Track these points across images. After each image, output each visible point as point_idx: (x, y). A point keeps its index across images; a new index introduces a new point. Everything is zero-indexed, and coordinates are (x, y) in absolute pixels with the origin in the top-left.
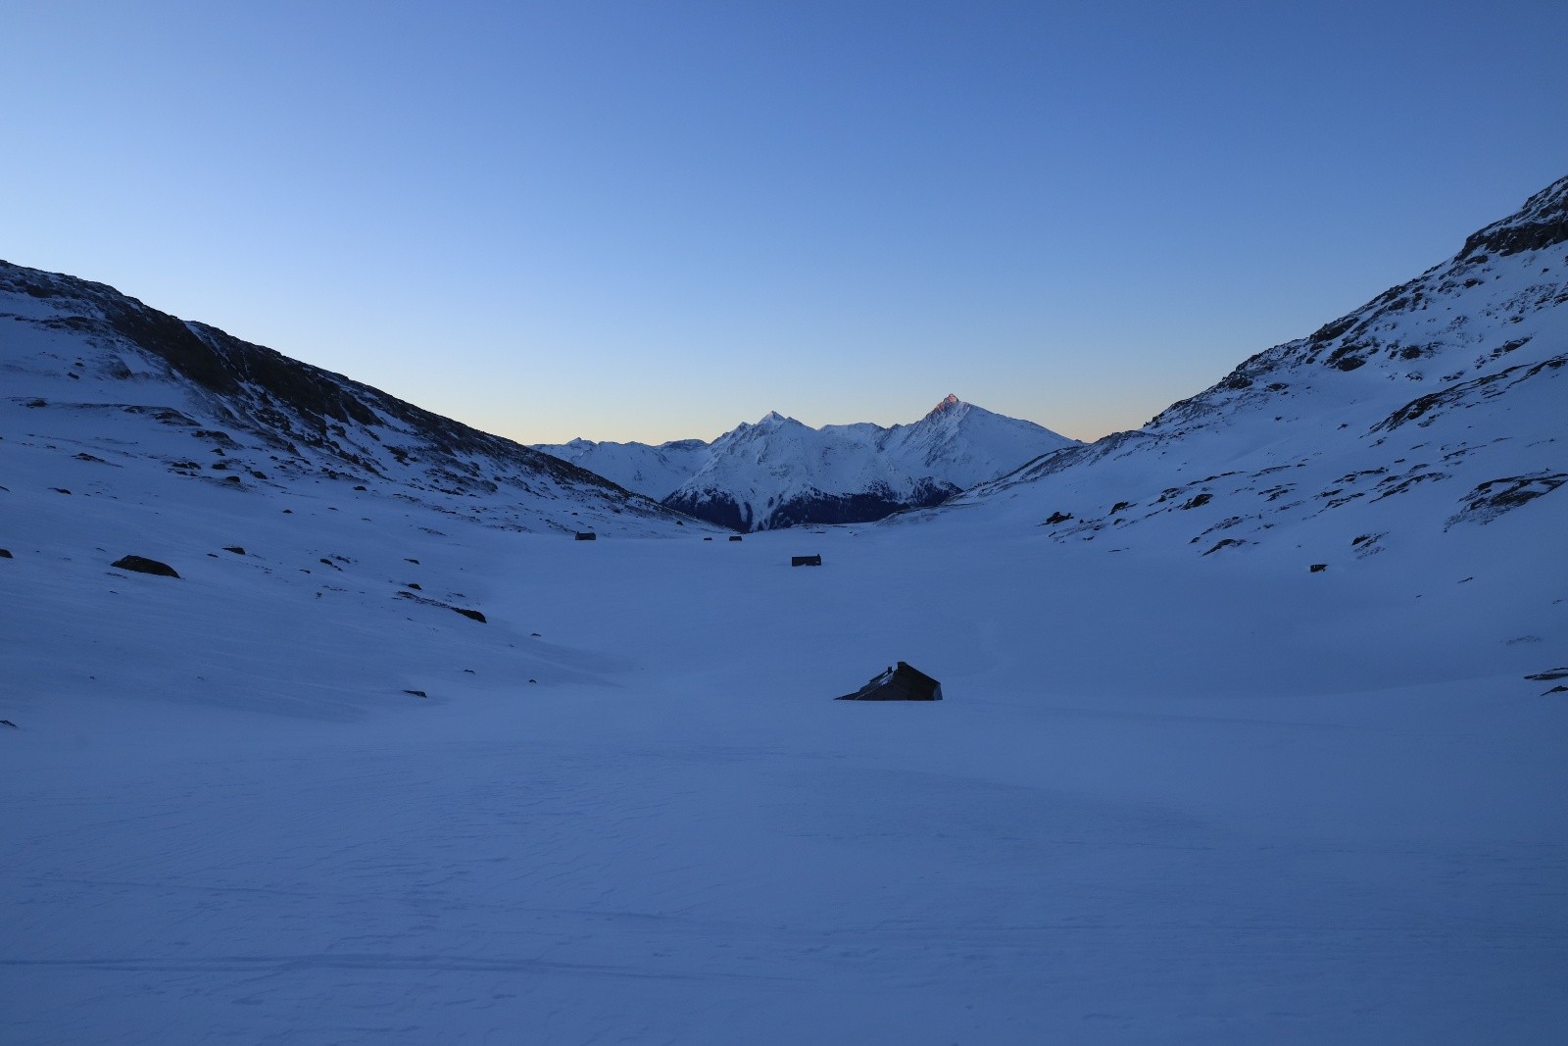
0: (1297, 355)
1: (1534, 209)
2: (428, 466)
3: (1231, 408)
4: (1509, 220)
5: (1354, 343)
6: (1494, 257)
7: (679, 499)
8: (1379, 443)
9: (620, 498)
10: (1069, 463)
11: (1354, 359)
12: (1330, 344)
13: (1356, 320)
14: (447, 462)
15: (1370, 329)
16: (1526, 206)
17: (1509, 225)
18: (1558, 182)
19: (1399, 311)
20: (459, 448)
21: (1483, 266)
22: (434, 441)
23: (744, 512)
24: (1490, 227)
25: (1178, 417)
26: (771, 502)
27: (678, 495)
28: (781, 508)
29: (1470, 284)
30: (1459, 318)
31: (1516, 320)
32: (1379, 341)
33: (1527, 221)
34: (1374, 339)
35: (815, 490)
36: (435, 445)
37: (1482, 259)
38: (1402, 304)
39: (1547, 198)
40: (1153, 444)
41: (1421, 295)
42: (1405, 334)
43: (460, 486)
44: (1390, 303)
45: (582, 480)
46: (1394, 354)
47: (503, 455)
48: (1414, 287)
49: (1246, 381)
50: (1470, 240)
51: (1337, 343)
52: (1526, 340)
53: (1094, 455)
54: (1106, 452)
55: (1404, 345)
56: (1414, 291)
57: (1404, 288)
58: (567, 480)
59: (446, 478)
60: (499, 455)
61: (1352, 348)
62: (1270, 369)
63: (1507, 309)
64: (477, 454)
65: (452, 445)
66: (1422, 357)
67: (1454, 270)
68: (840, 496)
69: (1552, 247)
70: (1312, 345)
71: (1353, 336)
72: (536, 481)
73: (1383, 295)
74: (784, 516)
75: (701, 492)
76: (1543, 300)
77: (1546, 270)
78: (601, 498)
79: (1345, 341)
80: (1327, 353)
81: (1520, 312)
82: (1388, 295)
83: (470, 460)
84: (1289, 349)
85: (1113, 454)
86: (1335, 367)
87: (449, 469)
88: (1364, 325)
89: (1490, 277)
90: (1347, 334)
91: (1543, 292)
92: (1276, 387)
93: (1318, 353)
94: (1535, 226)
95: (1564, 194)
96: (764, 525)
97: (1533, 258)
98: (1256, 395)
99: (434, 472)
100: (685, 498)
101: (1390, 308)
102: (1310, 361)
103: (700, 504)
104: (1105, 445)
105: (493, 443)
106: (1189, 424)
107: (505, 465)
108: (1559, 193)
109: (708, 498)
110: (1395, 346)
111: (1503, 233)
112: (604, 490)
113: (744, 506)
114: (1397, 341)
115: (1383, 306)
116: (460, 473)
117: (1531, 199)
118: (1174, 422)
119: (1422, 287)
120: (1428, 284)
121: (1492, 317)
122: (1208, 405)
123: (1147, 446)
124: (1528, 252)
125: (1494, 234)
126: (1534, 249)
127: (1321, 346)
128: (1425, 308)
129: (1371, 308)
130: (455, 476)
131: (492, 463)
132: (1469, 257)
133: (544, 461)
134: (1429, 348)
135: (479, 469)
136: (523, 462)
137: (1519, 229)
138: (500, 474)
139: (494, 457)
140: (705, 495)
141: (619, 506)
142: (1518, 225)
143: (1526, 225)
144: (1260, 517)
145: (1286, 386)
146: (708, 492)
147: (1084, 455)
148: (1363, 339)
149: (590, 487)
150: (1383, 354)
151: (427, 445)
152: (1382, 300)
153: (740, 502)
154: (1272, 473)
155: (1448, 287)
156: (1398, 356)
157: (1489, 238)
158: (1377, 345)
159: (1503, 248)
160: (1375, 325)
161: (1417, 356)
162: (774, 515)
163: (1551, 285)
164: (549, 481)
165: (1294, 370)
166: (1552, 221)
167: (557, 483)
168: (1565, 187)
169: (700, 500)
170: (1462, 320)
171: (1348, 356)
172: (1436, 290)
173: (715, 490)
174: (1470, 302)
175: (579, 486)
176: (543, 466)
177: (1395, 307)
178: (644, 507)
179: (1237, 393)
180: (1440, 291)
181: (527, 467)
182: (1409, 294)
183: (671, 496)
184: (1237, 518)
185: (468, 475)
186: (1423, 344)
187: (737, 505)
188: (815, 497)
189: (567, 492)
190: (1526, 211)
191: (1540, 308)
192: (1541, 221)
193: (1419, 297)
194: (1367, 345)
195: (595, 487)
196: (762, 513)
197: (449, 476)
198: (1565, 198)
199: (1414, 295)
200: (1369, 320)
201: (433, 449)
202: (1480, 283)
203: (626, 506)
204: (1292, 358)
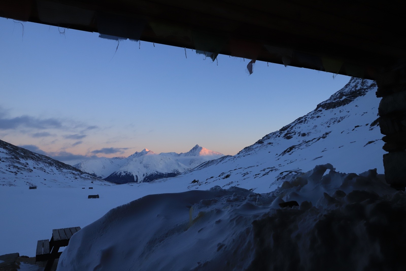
0: (276, 135)
1: (332, 98)
2: (8, 164)
3: (258, 149)
4: (327, 101)
5: (290, 132)
6: (324, 110)
7: (116, 174)
8: (278, 159)
9: (79, 174)
10: (211, 164)
11: (290, 136)
12: (284, 132)
13: (291, 126)
14: (16, 162)
15: (294, 128)
16: (331, 97)
17: (327, 102)
18: (338, 92)
19: (301, 123)
20: (23, 158)
21: (321, 112)
22: (13, 155)
23: (135, 178)
24: (322, 102)
25: (244, 151)
26: (144, 175)
27: (115, 173)
28: (147, 177)
29: (318, 117)
30: (315, 126)
31: (328, 127)
32: (296, 131)
33: (331, 101)
34: (295, 131)
35: (157, 172)
36: (13, 157)
37: (321, 111)
38: (302, 122)
39: (335, 96)
40: (233, 159)
41: (306, 119)
42: (302, 130)
43: (18, 170)
44: (299, 122)
45: (67, 168)
46: (299, 135)
47: (39, 160)
48: (305, 117)
49: (262, 142)
50: (318, 105)
51: (286, 132)
52: (330, 132)
53: (218, 162)
54: (221, 161)
55: (302, 133)
56: (305, 118)
57: (302, 118)
58: (61, 168)
59: (14, 167)
60: (38, 160)
61: (290, 133)
62: (269, 138)
63: (326, 124)
64: (29, 160)
65: (20, 157)
66: (306, 136)
67: (314, 113)
68: (164, 173)
69: (337, 108)
70: (279, 132)
71: (290, 130)
72: (48, 169)
73: (297, 119)
74: (147, 179)
75: (122, 172)
76: (335, 122)
77: (335, 114)
78: (72, 174)
79: (288, 131)
80: (283, 135)
81: (329, 125)
82: (299, 119)
83: (26, 162)
84: (274, 133)
85: (222, 162)
86: (285, 138)
87: (16, 165)
88: (292, 127)
89: (322, 115)
90: (288, 129)
91: (335, 120)
92: (270, 143)
93: (281, 134)
94: (333, 103)
95: (339, 95)
96: (141, 181)
97: (332, 111)
98: (264, 146)
99: (9, 166)
100: (118, 174)
101: (299, 123)
102: (279, 136)
103: (122, 176)
104: (221, 159)
105: (37, 156)
106: (247, 154)
107: (39, 163)
108: (338, 94)
109: (124, 174)
110: (300, 133)
111: (325, 104)
112: (74, 172)
113: (136, 176)
114: (300, 132)
115: (297, 122)
116: (19, 166)
117: (332, 96)
118: (243, 153)
119: (307, 117)
120: (308, 117)
121: (323, 126)
122: (252, 148)
123: (231, 160)
124: (331, 109)
125: (323, 104)
126: (333, 108)
127: (282, 133)
128: (307, 123)
129: (294, 123)
130: (17, 167)
131: (34, 163)
132: (318, 110)
133: (54, 162)
134: (308, 134)
135: (28, 164)
136: (46, 163)
137: (329, 103)
138: (36, 166)
139: (36, 161)
140: (124, 173)
141: (77, 177)
142: (329, 102)
143: (331, 102)
144: (238, 182)
145: (272, 143)
146: (125, 172)
147: (215, 162)
148: (292, 131)
149: (69, 170)
150: (297, 135)
151: (10, 157)
152: (297, 120)
153: (134, 175)
154: (249, 168)
155: (312, 118)
156: (301, 136)
157: (322, 105)
158: (295, 133)
159: (326, 108)
160: (295, 127)
161: (305, 136)
162: (144, 179)
163: (336, 118)
164: (54, 168)
165: (275, 139)
166: (336, 101)
167: (57, 169)
168: (339, 93)
169: (122, 175)
170: (316, 126)
171: (288, 135)
172: (310, 118)
173: (127, 171)
174: (317, 122)
175: (65, 170)
176: (53, 164)
177: (300, 123)
178: (87, 177)
179: (260, 145)
180: (311, 118)
181: (47, 164)
182: (303, 119)
183: (113, 173)
184: (232, 182)
185: (23, 167)
186: (306, 133)
187: (134, 176)
188: (157, 174)
189: (60, 172)
190: (330, 99)
191: (334, 124)
192: (334, 101)
193: (306, 120)
194: (293, 132)
195: (71, 171)
196: (141, 178)
197: (15, 167)
198: (339, 96)
199: (304, 119)
200: (294, 126)
201: (12, 158)
202: (320, 117)
203: (80, 177)
204: (274, 136)
